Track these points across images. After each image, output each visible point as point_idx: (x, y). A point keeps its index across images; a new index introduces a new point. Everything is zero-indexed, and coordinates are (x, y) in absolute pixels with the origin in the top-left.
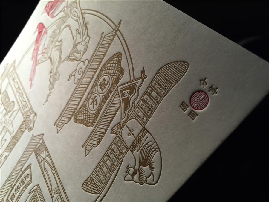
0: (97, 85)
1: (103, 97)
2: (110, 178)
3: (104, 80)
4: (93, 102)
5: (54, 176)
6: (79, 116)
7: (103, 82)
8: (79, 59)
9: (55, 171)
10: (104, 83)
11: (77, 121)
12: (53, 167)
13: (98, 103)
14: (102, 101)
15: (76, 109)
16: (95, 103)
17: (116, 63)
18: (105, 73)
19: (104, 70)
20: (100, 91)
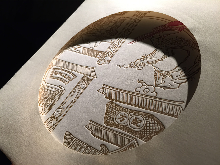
0: (136, 115)
1: (127, 126)
3: (141, 121)
4: (123, 117)
5: (71, 103)
6: (111, 106)
9: (74, 102)
10: (138, 122)
11: (107, 106)
12: (76, 99)
13: (122, 123)
14: (123, 126)
15: (116, 101)
16: (122, 119)
17: (155, 129)
18: (146, 120)
19: (148, 117)
20: (131, 121)
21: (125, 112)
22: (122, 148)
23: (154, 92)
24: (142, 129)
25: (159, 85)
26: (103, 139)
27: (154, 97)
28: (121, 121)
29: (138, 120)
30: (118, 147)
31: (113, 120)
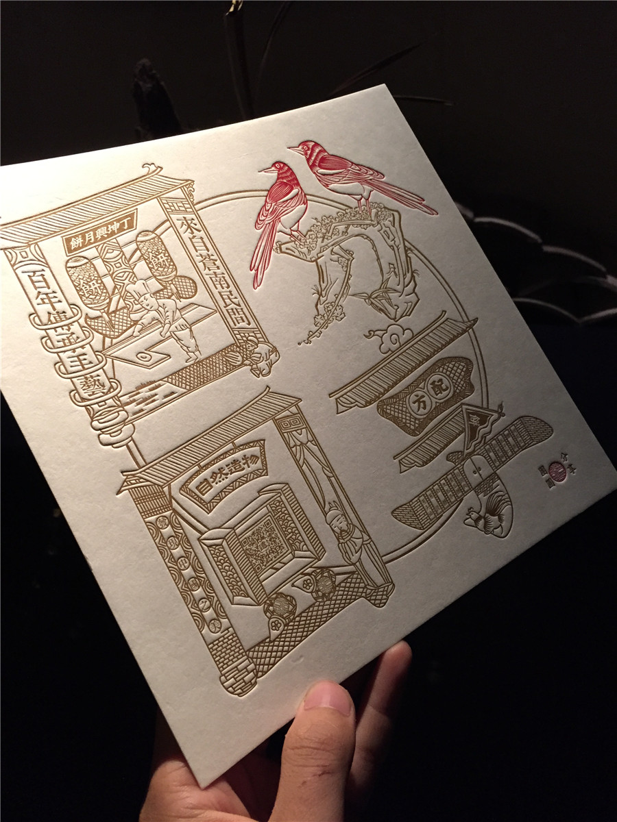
0: (427, 380)
1: (438, 404)
2: (442, 515)
3: (441, 380)
4: (418, 401)
5: (330, 480)
6: (389, 408)
7: (438, 382)
8: (393, 316)
9: (331, 473)
10: (441, 385)
11: (384, 413)
12: (328, 466)
13: (428, 408)
14: (434, 409)
15: (384, 394)
16: (422, 405)
17: (462, 370)
18: (442, 372)
19: (441, 367)
20: (432, 392)
21: (412, 393)
22: (467, 429)
23: (404, 331)
24: (452, 387)
25: (398, 317)
26: (439, 452)
27: (413, 337)
28: (425, 408)
29: (436, 383)
30: (463, 435)
31: (416, 419)
